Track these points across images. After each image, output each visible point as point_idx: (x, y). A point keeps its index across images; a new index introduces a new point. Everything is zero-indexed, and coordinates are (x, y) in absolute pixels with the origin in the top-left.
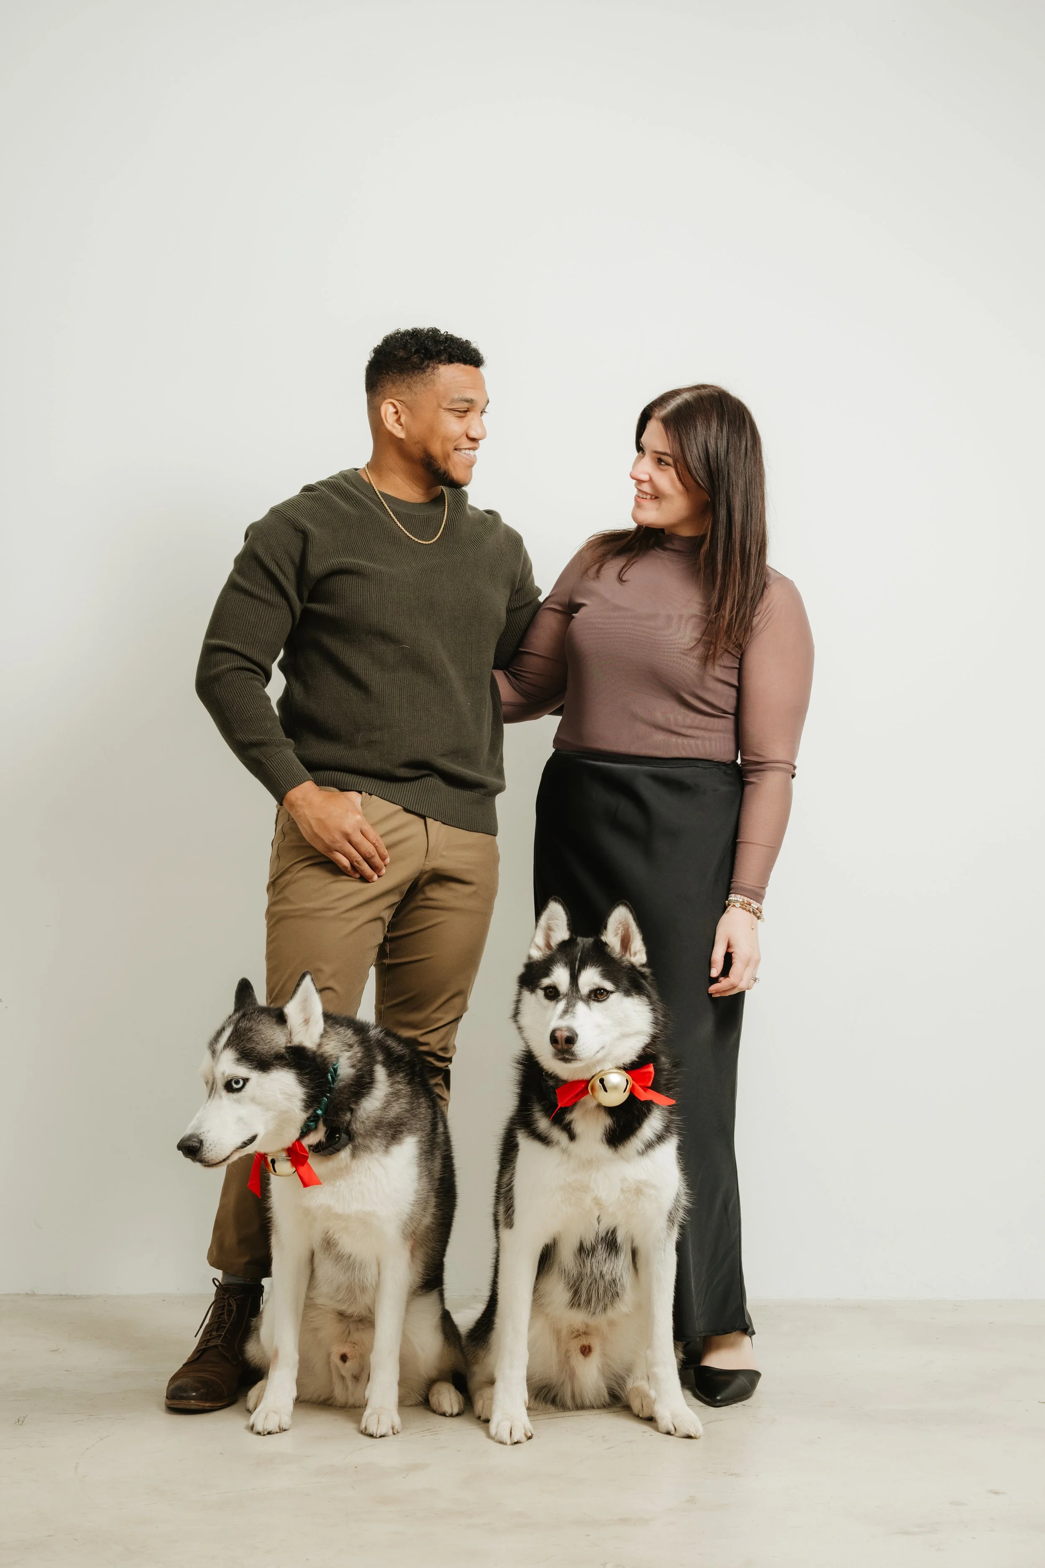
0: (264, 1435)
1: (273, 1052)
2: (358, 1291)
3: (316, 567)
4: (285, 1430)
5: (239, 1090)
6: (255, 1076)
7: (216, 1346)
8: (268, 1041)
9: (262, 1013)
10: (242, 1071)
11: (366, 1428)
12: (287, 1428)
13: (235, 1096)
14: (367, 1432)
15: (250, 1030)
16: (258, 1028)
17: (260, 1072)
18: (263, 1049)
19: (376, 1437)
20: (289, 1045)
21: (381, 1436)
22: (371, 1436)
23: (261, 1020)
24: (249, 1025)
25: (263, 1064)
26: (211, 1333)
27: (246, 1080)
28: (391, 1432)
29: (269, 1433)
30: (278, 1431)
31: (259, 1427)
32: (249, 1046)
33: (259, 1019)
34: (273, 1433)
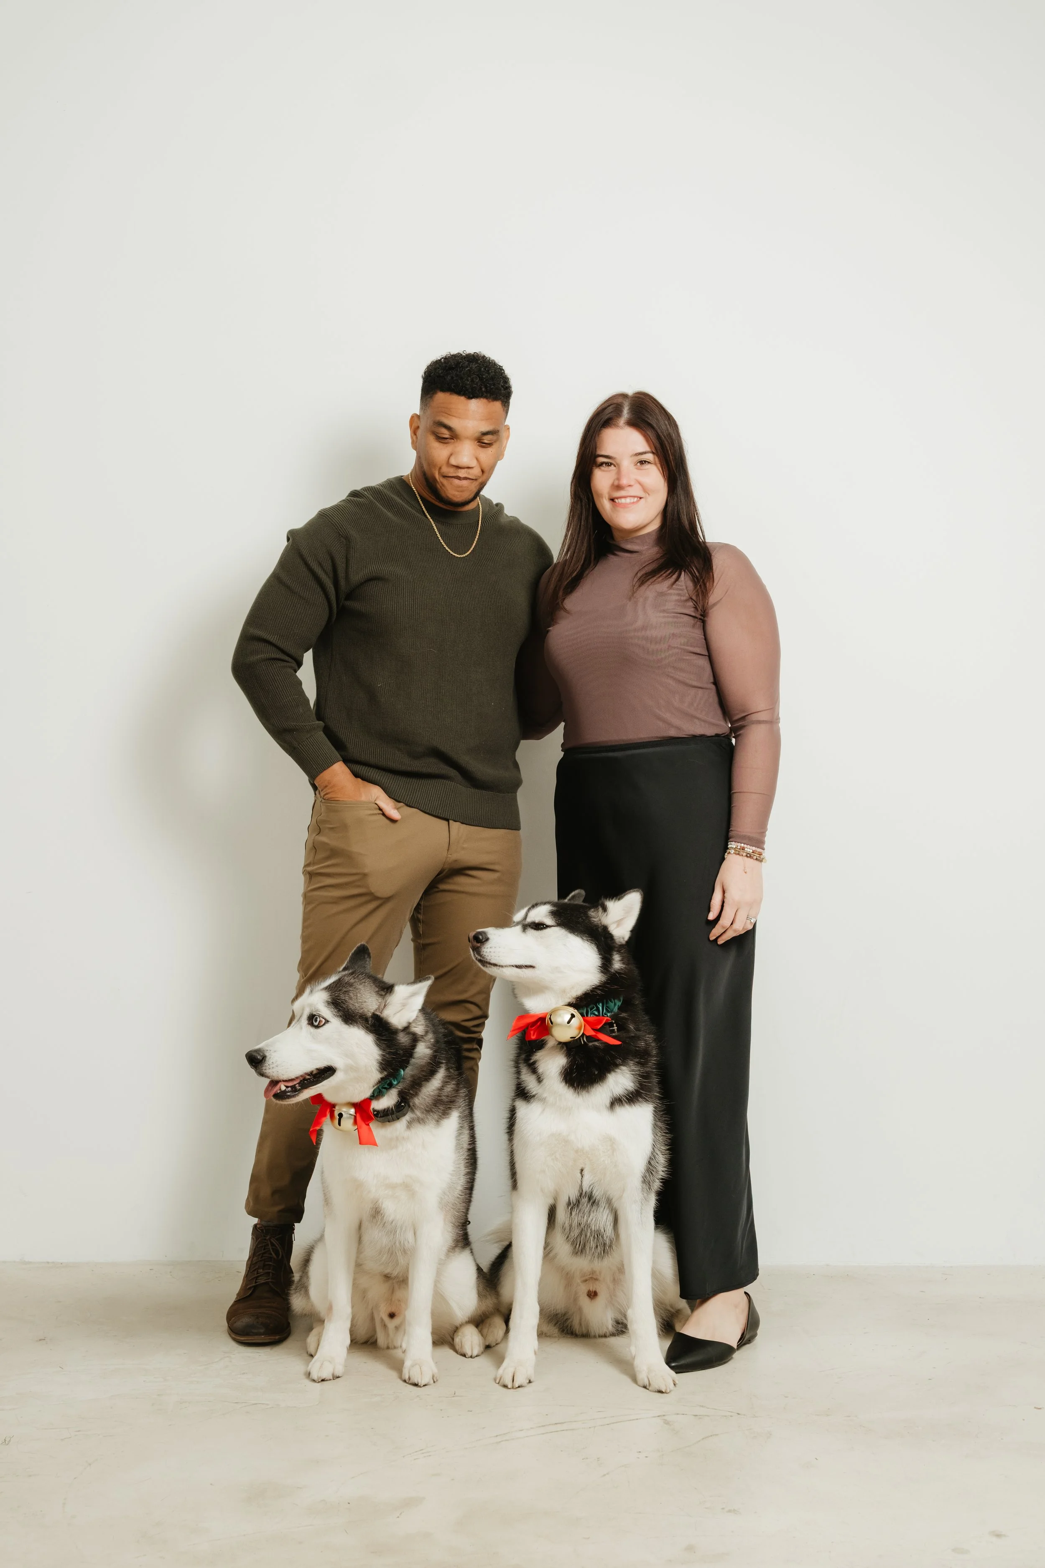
0: (319, 1382)
1: (361, 1011)
2: (399, 1254)
4: (338, 1377)
5: (317, 1027)
6: (336, 1024)
7: (266, 1283)
8: (361, 1001)
9: (369, 978)
10: (326, 1012)
11: (409, 1378)
12: (340, 1376)
13: (312, 1030)
14: (411, 1382)
15: (351, 985)
16: (358, 987)
17: (342, 1023)
18: (353, 1005)
19: (420, 1387)
20: (378, 1013)
21: (424, 1386)
22: (416, 1385)
23: (365, 983)
24: (352, 981)
25: (349, 1017)
26: (258, 1271)
27: (327, 1021)
28: (432, 1381)
29: (323, 1380)
30: (332, 1378)
31: (315, 1376)
32: (342, 996)
33: (363, 981)
34: (327, 1380)
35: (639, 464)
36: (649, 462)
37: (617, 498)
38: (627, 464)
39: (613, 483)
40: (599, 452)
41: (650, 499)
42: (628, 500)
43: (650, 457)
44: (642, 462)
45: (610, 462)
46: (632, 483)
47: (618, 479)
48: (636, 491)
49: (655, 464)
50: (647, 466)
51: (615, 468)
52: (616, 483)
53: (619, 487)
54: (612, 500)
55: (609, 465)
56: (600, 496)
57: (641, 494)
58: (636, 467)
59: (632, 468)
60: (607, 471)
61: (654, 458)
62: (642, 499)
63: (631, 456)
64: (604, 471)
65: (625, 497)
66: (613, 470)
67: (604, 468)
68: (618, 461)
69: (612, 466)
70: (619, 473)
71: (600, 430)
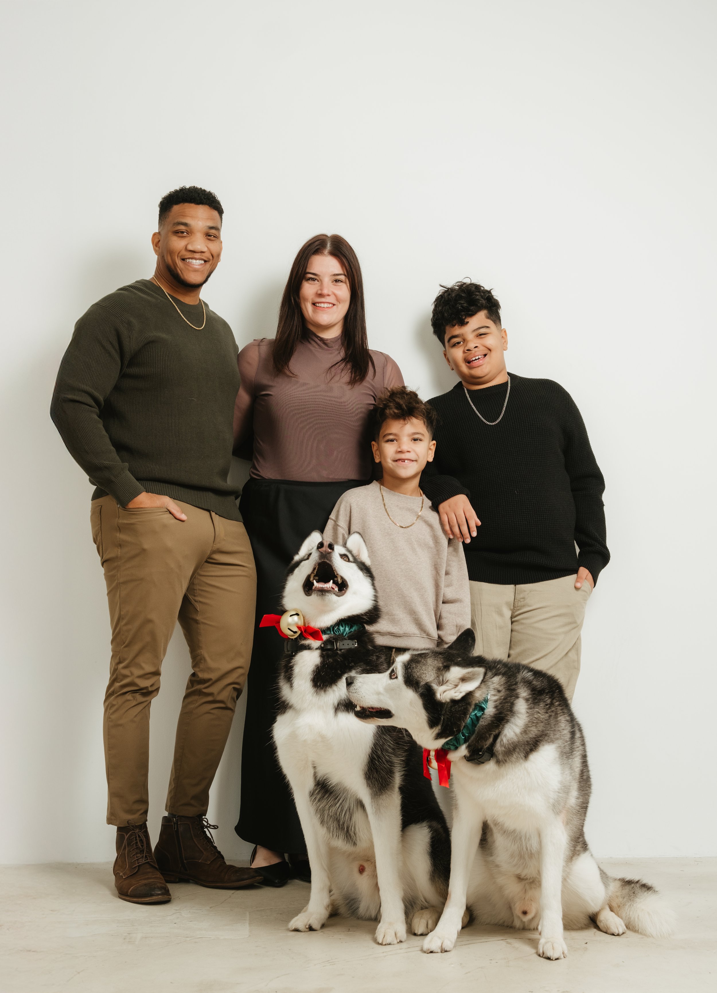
3: (131, 346)
4: (446, 951)
11: (543, 953)
14: (544, 956)
19: (552, 960)
21: (555, 959)
22: (549, 958)
26: (136, 856)
28: (562, 957)
29: (432, 952)
30: (439, 951)
34: (434, 953)
35: (334, 282)
36: (341, 281)
37: (318, 303)
38: (327, 280)
39: (317, 292)
40: (308, 271)
41: (340, 306)
42: (326, 305)
43: (342, 278)
44: (337, 281)
45: (315, 278)
46: (330, 293)
47: (321, 290)
48: (332, 299)
49: (346, 283)
50: (340, 284)
51: (318, 283)
52: (319, 292)
53: (321, 295)
54: (314, 304)
55: (314, 280)
56: (306, 300)
57: (335, 302)
58: (332, 283)
59: (331, 284)
60: (313, 284)
61: (345, 279)
62: (335, 306)
63: (331, 276)
64: (310, 284)
65: (324, 303)
66: (316, 284)
67: (310, 282)
68: (321, 278)
69: (316, 281)
70: (322, 284)
71: (310, 256)
